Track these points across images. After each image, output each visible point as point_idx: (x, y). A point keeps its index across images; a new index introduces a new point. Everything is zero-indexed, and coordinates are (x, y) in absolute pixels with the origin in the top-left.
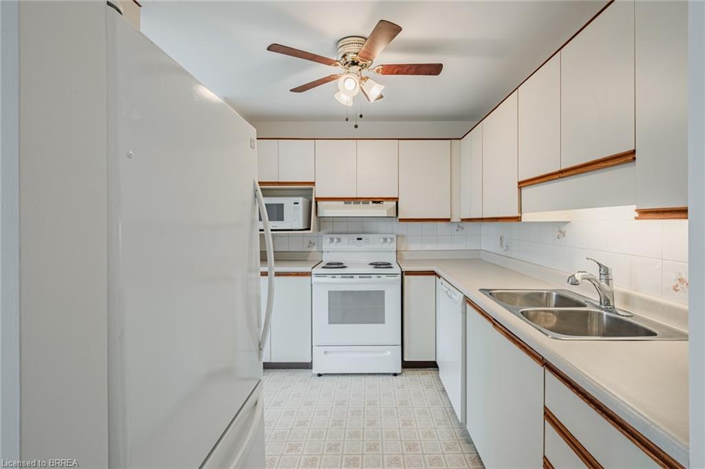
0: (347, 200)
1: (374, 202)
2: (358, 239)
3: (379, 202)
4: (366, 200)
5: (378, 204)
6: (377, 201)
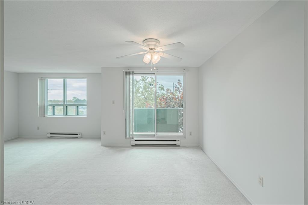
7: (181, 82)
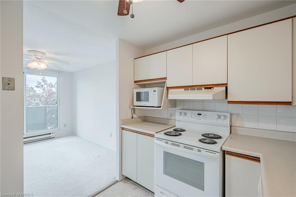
0: (186, 88)
1: (205, 88)
2: (198, 114)
3: (210, 88)
4: (199, 87)
5: (210, 90)
6: (209, 87)
7: (46, 80)
